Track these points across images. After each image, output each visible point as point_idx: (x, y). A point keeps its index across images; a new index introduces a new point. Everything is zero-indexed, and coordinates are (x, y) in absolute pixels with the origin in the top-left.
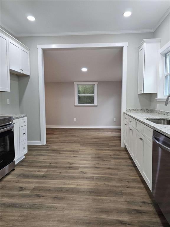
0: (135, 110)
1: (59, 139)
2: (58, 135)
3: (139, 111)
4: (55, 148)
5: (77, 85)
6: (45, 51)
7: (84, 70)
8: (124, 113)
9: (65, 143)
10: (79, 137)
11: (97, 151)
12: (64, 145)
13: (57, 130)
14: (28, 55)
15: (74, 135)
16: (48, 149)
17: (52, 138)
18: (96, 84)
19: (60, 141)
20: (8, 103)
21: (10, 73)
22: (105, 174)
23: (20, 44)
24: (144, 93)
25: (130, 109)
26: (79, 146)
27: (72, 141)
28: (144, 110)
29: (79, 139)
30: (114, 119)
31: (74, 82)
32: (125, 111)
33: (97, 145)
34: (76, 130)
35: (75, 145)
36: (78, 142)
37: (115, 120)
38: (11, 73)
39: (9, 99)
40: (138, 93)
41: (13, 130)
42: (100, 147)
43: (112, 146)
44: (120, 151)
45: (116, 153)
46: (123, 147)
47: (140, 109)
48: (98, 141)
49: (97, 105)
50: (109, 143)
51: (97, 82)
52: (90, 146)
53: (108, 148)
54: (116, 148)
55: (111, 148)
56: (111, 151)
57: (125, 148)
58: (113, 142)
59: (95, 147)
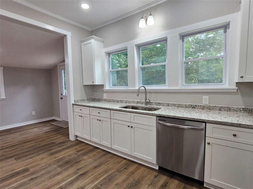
0: (83, 100)
8: (73, 105)
22: (101, 174)
25: (78, 99)
28: (89, 100)
30: (33, 112)
32: (73, 103)
33: (42, 150)
37: (34, 113)
40: (84, 85)
42: (50, 150)
43: (60, 143)
44: (76, 145)
45: (76, 149)
46: (74, 140)
47: (86, 99)
48: (35, 144)
49: (5, 98)
50: (53, 141)
51: (3, 67)
52: (34, 155)
53: (60, 147)
54: (69, 144)
55: (63, 146)
56: (68, 149)
57: (77, 140)
58: (56, 139)
59: (44, 153)
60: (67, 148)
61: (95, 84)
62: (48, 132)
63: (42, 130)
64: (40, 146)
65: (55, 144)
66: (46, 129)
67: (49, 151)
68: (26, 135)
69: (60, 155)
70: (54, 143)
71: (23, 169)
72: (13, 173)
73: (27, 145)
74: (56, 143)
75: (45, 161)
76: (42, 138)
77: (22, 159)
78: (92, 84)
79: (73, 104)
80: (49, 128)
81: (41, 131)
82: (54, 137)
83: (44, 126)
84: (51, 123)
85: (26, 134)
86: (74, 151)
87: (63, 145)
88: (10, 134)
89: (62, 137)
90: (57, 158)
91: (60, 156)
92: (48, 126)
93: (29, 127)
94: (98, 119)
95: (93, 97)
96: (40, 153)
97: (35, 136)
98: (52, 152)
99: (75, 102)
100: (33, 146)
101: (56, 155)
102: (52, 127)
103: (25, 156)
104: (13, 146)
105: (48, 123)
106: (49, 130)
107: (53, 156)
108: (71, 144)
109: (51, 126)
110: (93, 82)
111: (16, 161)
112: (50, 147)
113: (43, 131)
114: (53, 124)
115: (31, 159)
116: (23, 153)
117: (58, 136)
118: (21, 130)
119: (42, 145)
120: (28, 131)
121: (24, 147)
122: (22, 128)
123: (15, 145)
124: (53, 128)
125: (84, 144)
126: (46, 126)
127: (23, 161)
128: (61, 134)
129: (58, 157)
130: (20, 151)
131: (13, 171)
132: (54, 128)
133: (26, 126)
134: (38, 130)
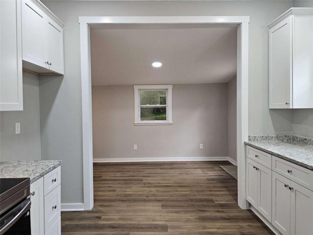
0: (266, 138)
1: (115, 191)
2: (111, 180)
3: (273, 139)
4: (114, 219)
5: (139, 90)
6: (93, 29)
7: (157, 65)
8: (246, 144)
9: (129, 201)
10: (149, 183)
11: (203, 224)
12: (130, 208)
13: (105, 169)
14: (61, 34)
15: (139, 180)
16: (101, 222)
17: (101, 189)
18: (170, 88)
19: (118, 198)
20: (18, 131)
21: (23, 68)
23: (46, 12)
24: (294, 108)
25: (256, 136)
26: (160, 208)
27: (141, 195)
28: (281, 139)
29: (153, 189)
30: (200, 144)
31: (133, 85)
32: (247, 141)
33: (193, 206)
34: (139, 167)
35: (151, 208)
36: (153, 198)
37: (201, 146)
38: (24, 70)
39: (19, 124)
41: (28, 214)
42: (203, 211)
43: (221, 206)
44: (244, 219)
45: (242, 227)
46: (246, 209)
47: (274, 135)
48: (189, 193)
49: (172, 122)
50: (213, 198)
51: (172, 85)
52: (182, 210)
53: (218, 211)
54: (233, 213)
55: (223, 212)
56: (228, 221)
57: (250, 211)
58: (218, 196)
59: (193, 211)
60: (227, 219)
61: (291, 108)
62: (213, 180)
63: (207, 174)
64: (194, 199)
65: (214, 204)
66: (212, 174)
67: (201, 212)
68: (186, 177)
69: (212, 226)
70: (212, 201)
71: (163, 224)
72: (153, 224)
73: (180, 191)
74: (216, 202)
75: (189, 227)
76: (201, 186)
77: (167, 210)
78: (286, 107)
79: (245, 142)
80: (216, 173)
81: (205, 175)
82: (216, 191)
83: (211, 169)
84: (221, 166)
85: (186, 175)
86: (235, 230)
87: (224, 210)
88: (172, 168)
89: (227, 195)
90: (206, 229)
91: (211, 228)
92: (216, 170)
93: (193, 165)
94: (287, 184)
95: (291, 134)
96: (189, 210)
97: (193, 181)
98: (203, 216)
99: (249, 140)
100: (186, 195)
101: (208, 224)
102: (220, 173)
103: (173, 206)
104: (167, 186)
105: (217, 166)
106: (215, 177)
107: (202, 222)
108: (237, 214)
109: (220, 170)
110: (286, 104)
111: (161, 209)
112: (205, 206)
113: (206, 176)
114: (224, 169)
115: (176, 215)
116: (172, 201)
117: (223, 191)
118: (183, 167)
119: (198, 198)
120: (189, 171)
121: (176, 193)
122: (186, 164)
123: (169, 186)
124: (221, 175)
125: (259, 224)
126: (213, 169)
127: (168, 212)
128: (228, 191)
129: (208, 228)
130: (170, 196)
131: (153, 221)
132: (223, 175)
133: (189, 163)
134: (201, 172)
